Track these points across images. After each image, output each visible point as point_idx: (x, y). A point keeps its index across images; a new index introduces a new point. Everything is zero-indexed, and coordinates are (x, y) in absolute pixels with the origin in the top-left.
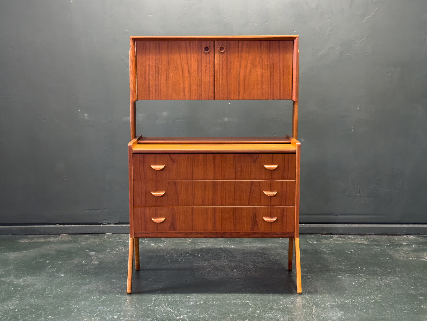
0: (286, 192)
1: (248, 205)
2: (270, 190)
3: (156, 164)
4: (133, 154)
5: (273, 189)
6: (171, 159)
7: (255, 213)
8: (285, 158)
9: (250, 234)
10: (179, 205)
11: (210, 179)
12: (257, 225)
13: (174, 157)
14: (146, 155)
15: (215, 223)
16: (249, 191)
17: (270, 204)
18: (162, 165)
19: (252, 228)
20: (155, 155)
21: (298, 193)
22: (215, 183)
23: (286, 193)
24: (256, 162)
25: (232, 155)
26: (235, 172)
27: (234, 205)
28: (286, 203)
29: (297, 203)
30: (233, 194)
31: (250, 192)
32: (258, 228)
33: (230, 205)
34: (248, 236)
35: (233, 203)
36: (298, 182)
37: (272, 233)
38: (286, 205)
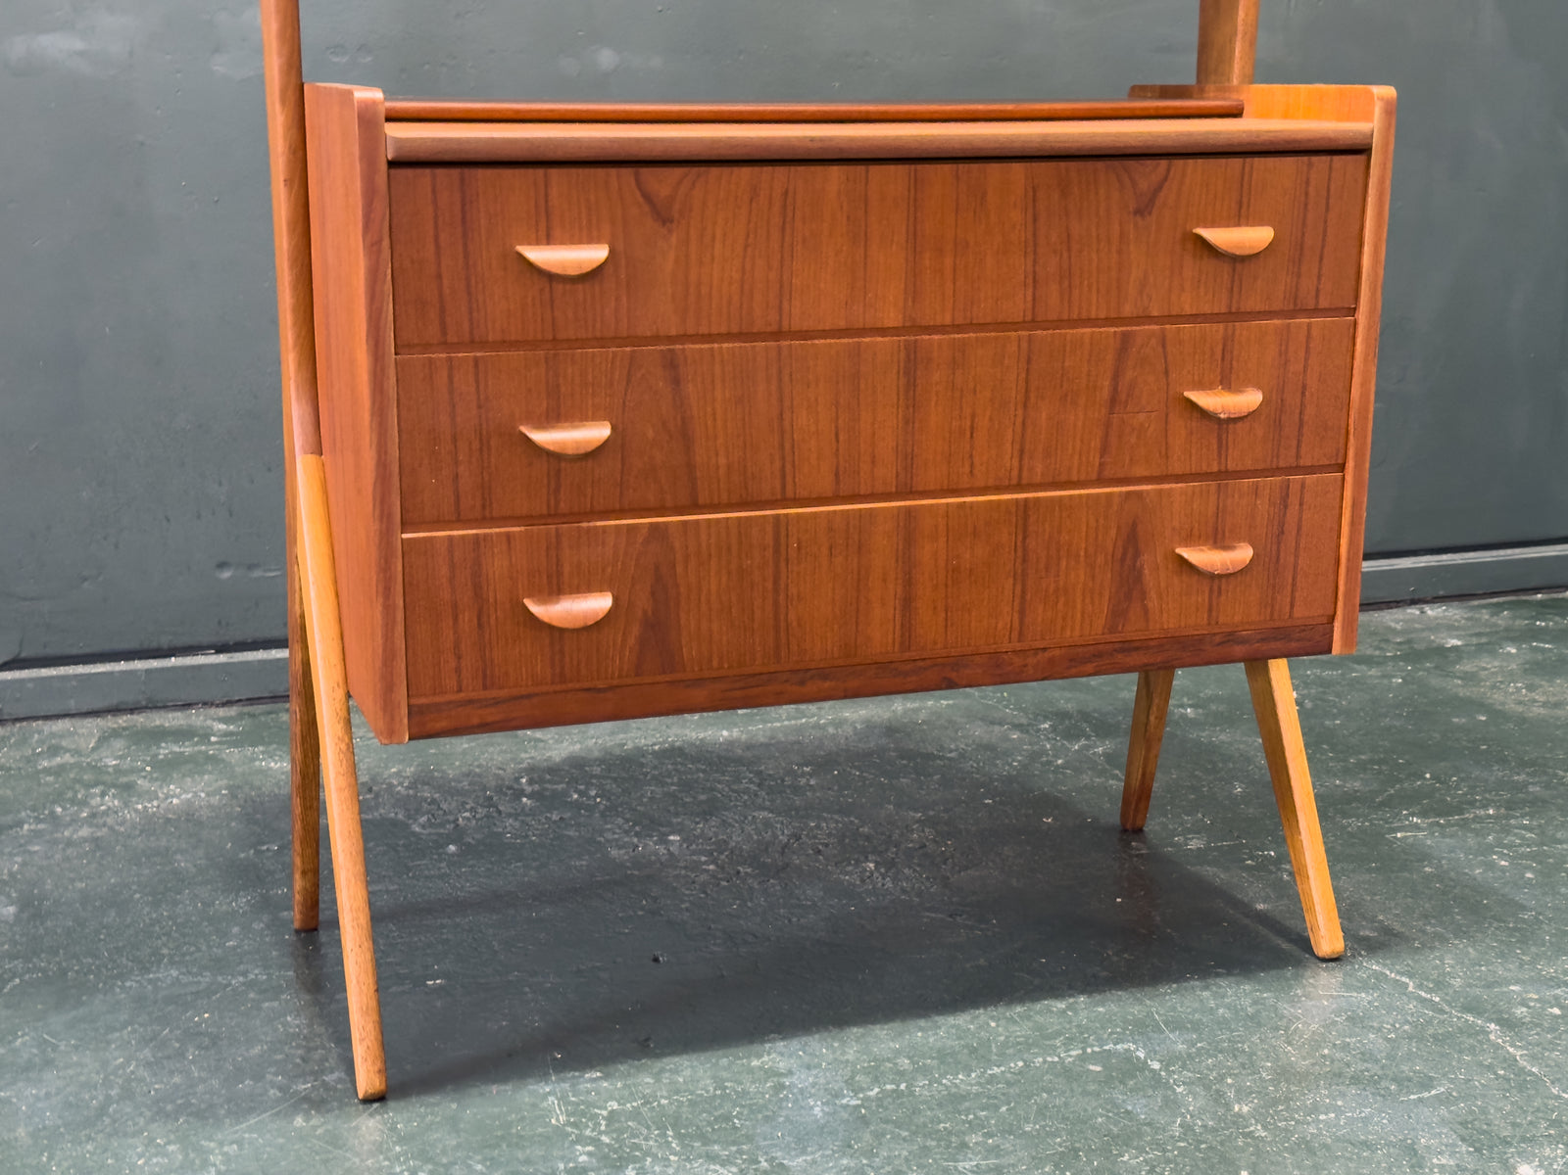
0: (1304, 387)
1: (1101, 481)
2: (1221, 384)
3: (549, 239)
4: (393, 164)
5: (1233, 377)
6: (648, 198)
7: (1134, 526)
8: (1308, 183)
9: (1099, 655)
10: (695, 507)
11: (882, 331)
12: (1143, 595)
13: (662, 182)
14: (481, 173)
15: (908, 602)
16: (1106, 393)
17: (1215, 469)
18: (591, 239)
19: (1118, 614)
20: (540, 172)
21: (1364, 395)
22: (912, 350)
23: (1303, 393)
24: (1150, 213)
25: (1017, 168)
26: (1030, 281)
27: (1020, 487)
28: (1298, 456)
29: (1356, 455)
30: (1019, 420)
31: (1113, 400)
32: (1146, 611)
33: (998, 489)
34: (1090, 667)
35: (1015, 473)
36: (1369, 328)
37: (1218, 639)
38: (1297, 469)
